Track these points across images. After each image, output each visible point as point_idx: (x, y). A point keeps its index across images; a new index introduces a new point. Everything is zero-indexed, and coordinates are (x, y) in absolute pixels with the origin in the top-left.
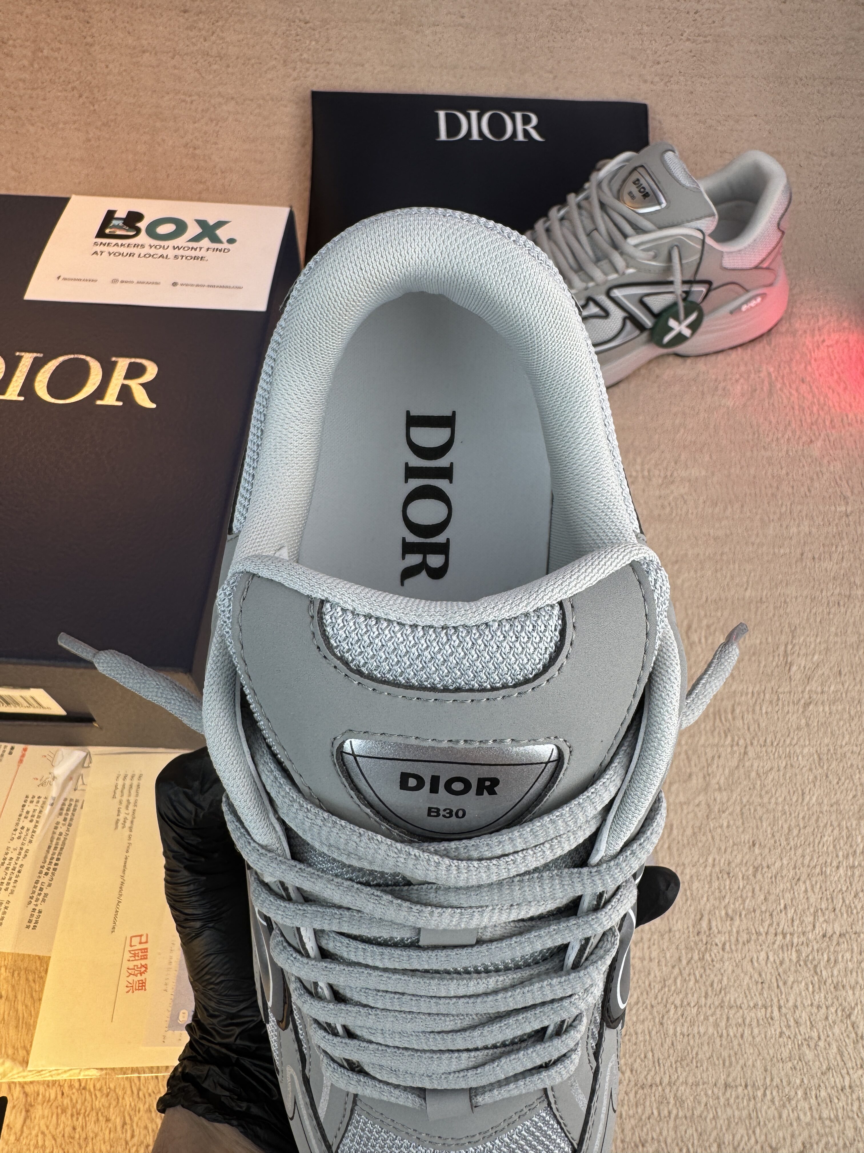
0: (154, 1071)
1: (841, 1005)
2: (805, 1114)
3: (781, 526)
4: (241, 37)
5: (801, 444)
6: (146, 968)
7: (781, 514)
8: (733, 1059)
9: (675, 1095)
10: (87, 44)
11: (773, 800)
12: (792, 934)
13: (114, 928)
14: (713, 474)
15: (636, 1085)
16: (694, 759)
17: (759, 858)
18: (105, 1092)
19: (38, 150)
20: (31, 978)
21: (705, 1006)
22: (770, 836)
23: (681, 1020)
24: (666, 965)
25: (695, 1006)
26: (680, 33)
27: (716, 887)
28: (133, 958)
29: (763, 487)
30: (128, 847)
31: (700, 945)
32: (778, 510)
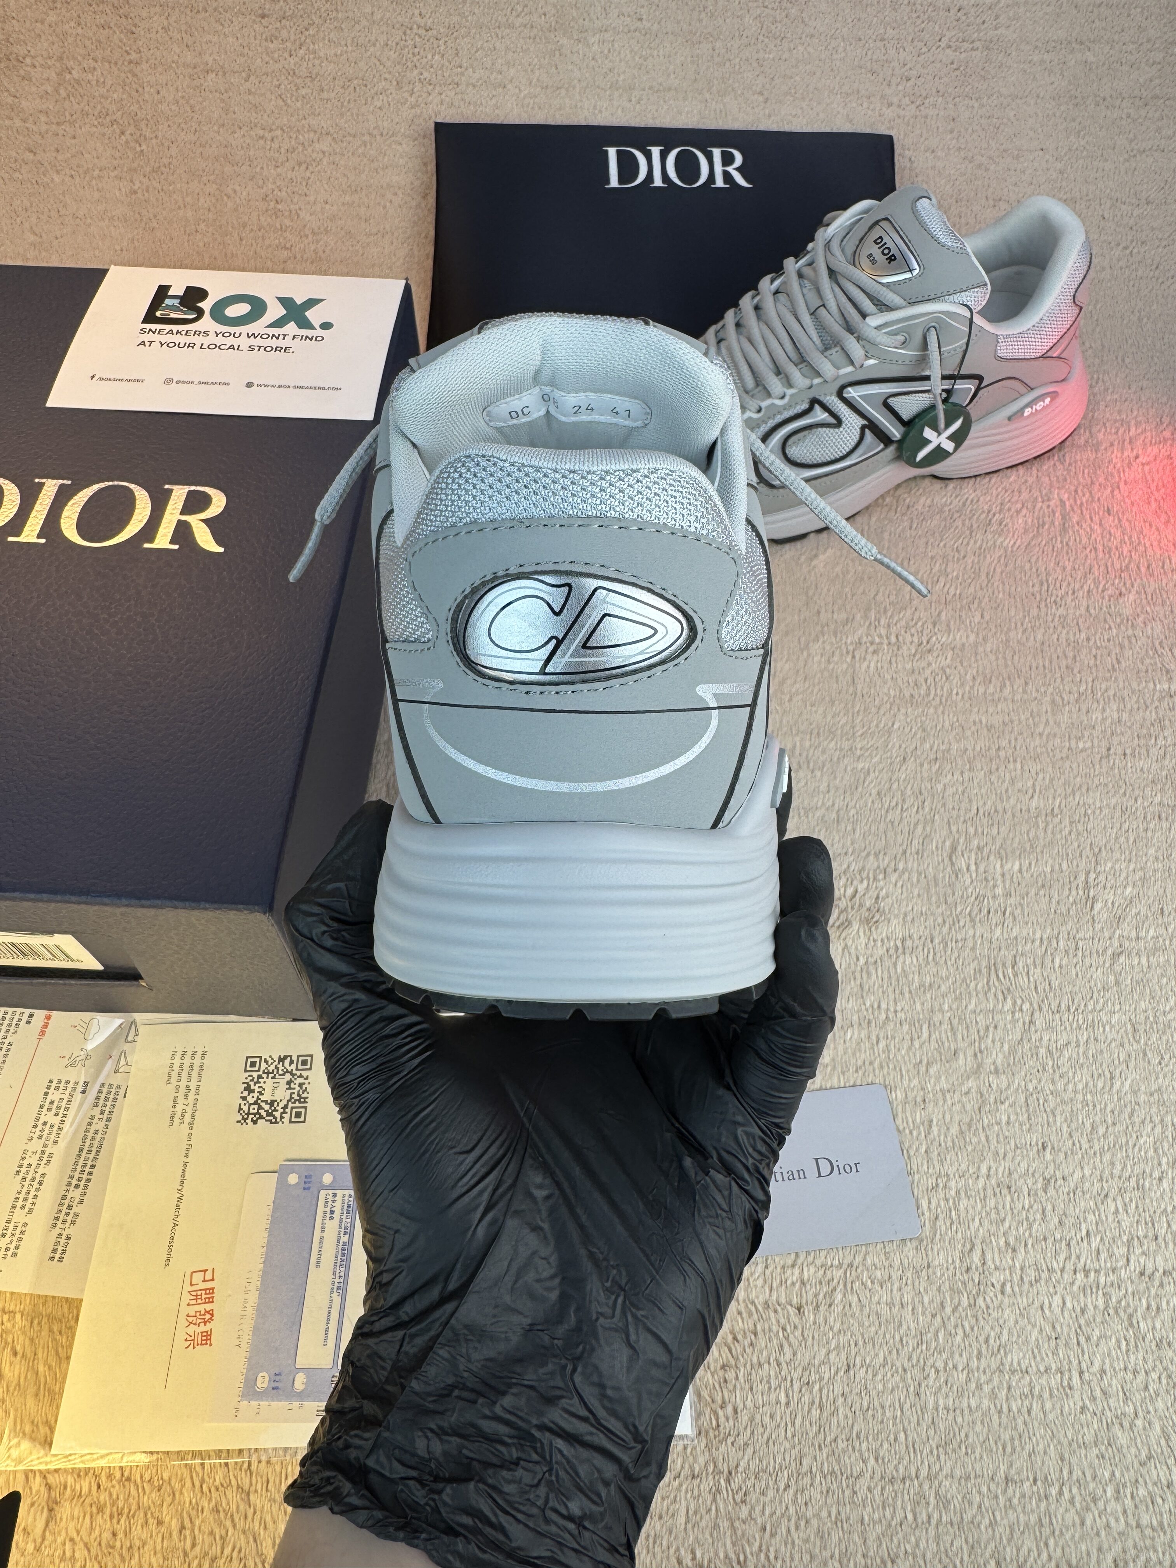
0: (224, 1455)
1: (1165, 1369)
2: (1117, 1520)
3: (1080, 710)
4: (339, 50)
5: (1106, 598)
6: (212, 1315)
7: (1079, 694)
8: (1017, 1443)
9: (937, 1494)
10: (130, 62)
11: (1070, 1087)
12: (1097, 1271)
13: (168, 1260)
14: (986, 639)
15: (882, 1477)
16: (961, 1030)
17: (1051, 1167)
18: (156, 1484)
19: (65, 206)
20: (55, 1328)
21: (978, 1370)
22: (1065, 1135)
23: (945, 1389)
24: (923, 1314)
25: (963, 1370)
26: (938, 38)
27: (993, 1206)
28: (194, 1302)
29: (1055, 657)
30: (188, 1150)
31: (970, 1286)
32: (1075, 689)
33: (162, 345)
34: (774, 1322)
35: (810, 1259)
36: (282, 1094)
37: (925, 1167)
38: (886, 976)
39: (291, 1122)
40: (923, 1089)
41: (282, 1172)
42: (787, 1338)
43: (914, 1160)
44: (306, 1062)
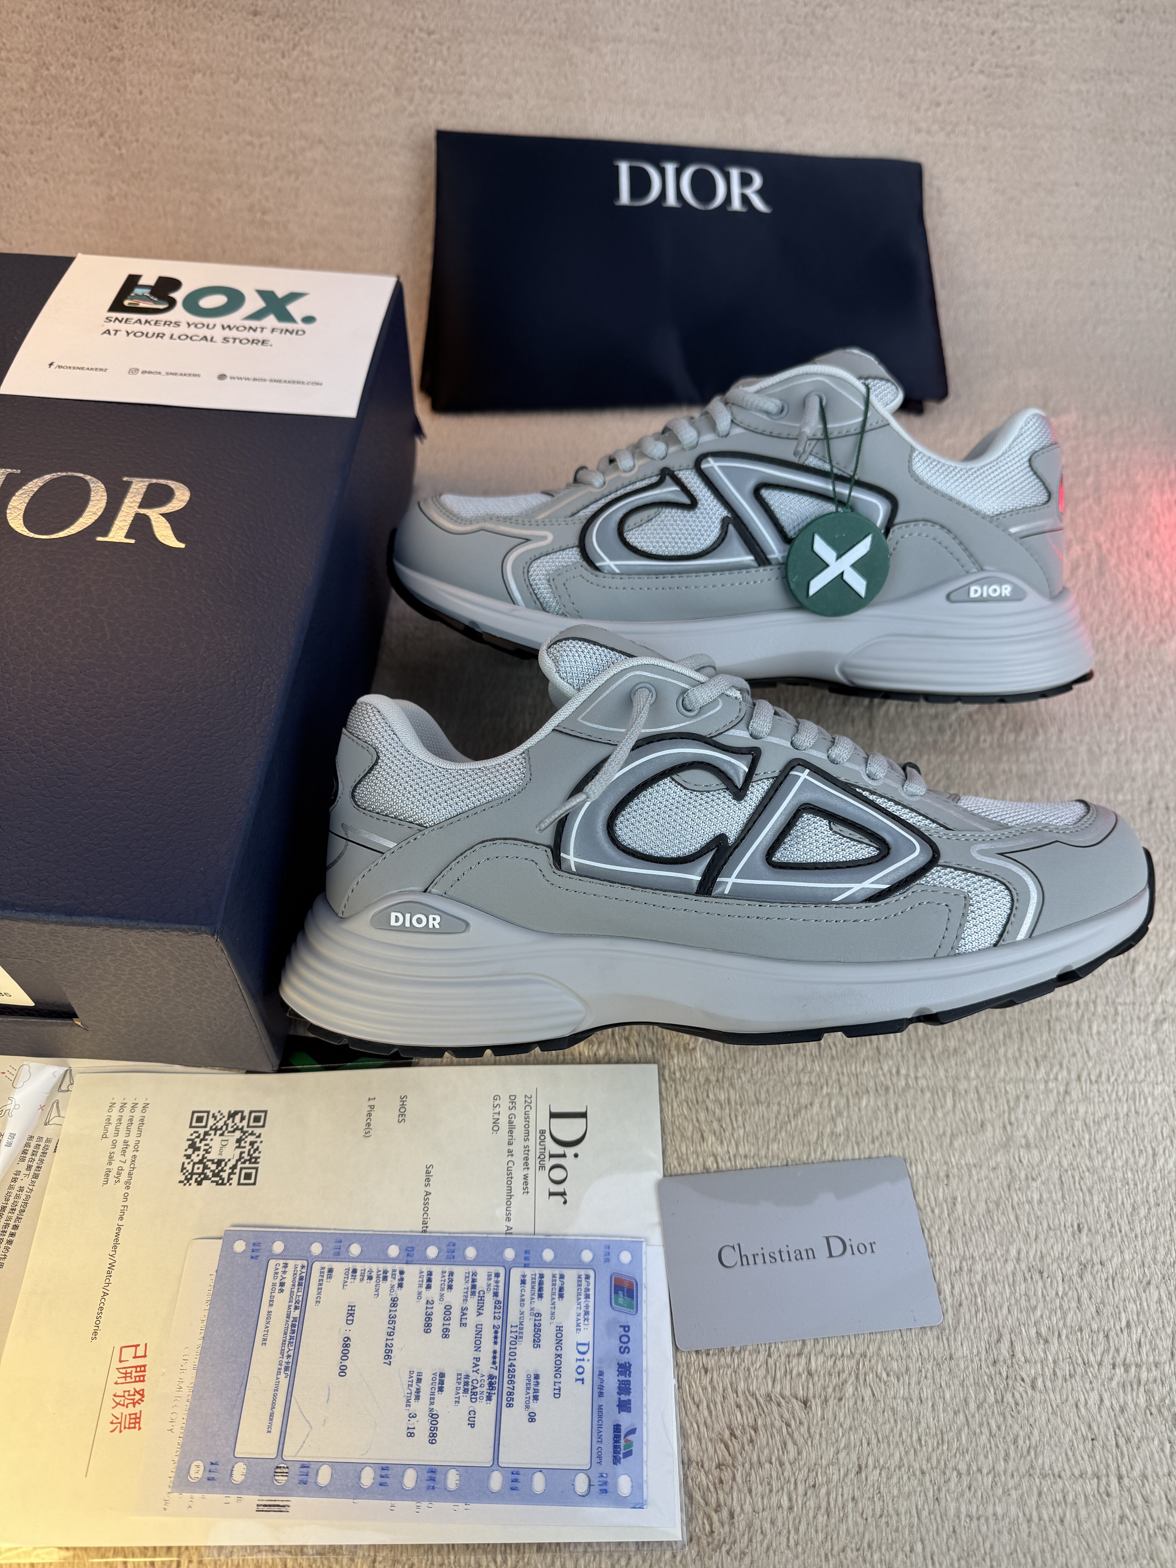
0: (150, 1553)
3: (1118, 760)
4: (335, 52)
5: (1147, 645)
6: (143, 1396)
7: (1119, 744)
8: (1048, 1555)
10: (112, 59)
11: (1109, 1164)
12: (1138, 1366)
13: (95, 1333)
16: (989, 1100)
17: (1088, 1251)
19: (38, 212)
21: (1005, 1472)
22: (1104, 1216)
23: (968, 1495)
24: (944, 1410)
25: (988, 1474)
26: (970, 62)
27: (1023, 1292)
28: (123, 1380)
30: (123, 1212)
31: (997, 1380)
32: (1113, 739)
33: (128, 334)
34: (777, 1416)
35: (819, 1347)
36: (231, 1153)
37: (948, 1248)
39: (239, 1184)
40: (946, 1163)
41: (228, 1238)
42: (791, 1435)
43: (935, 1240)
44: (259, 1118)
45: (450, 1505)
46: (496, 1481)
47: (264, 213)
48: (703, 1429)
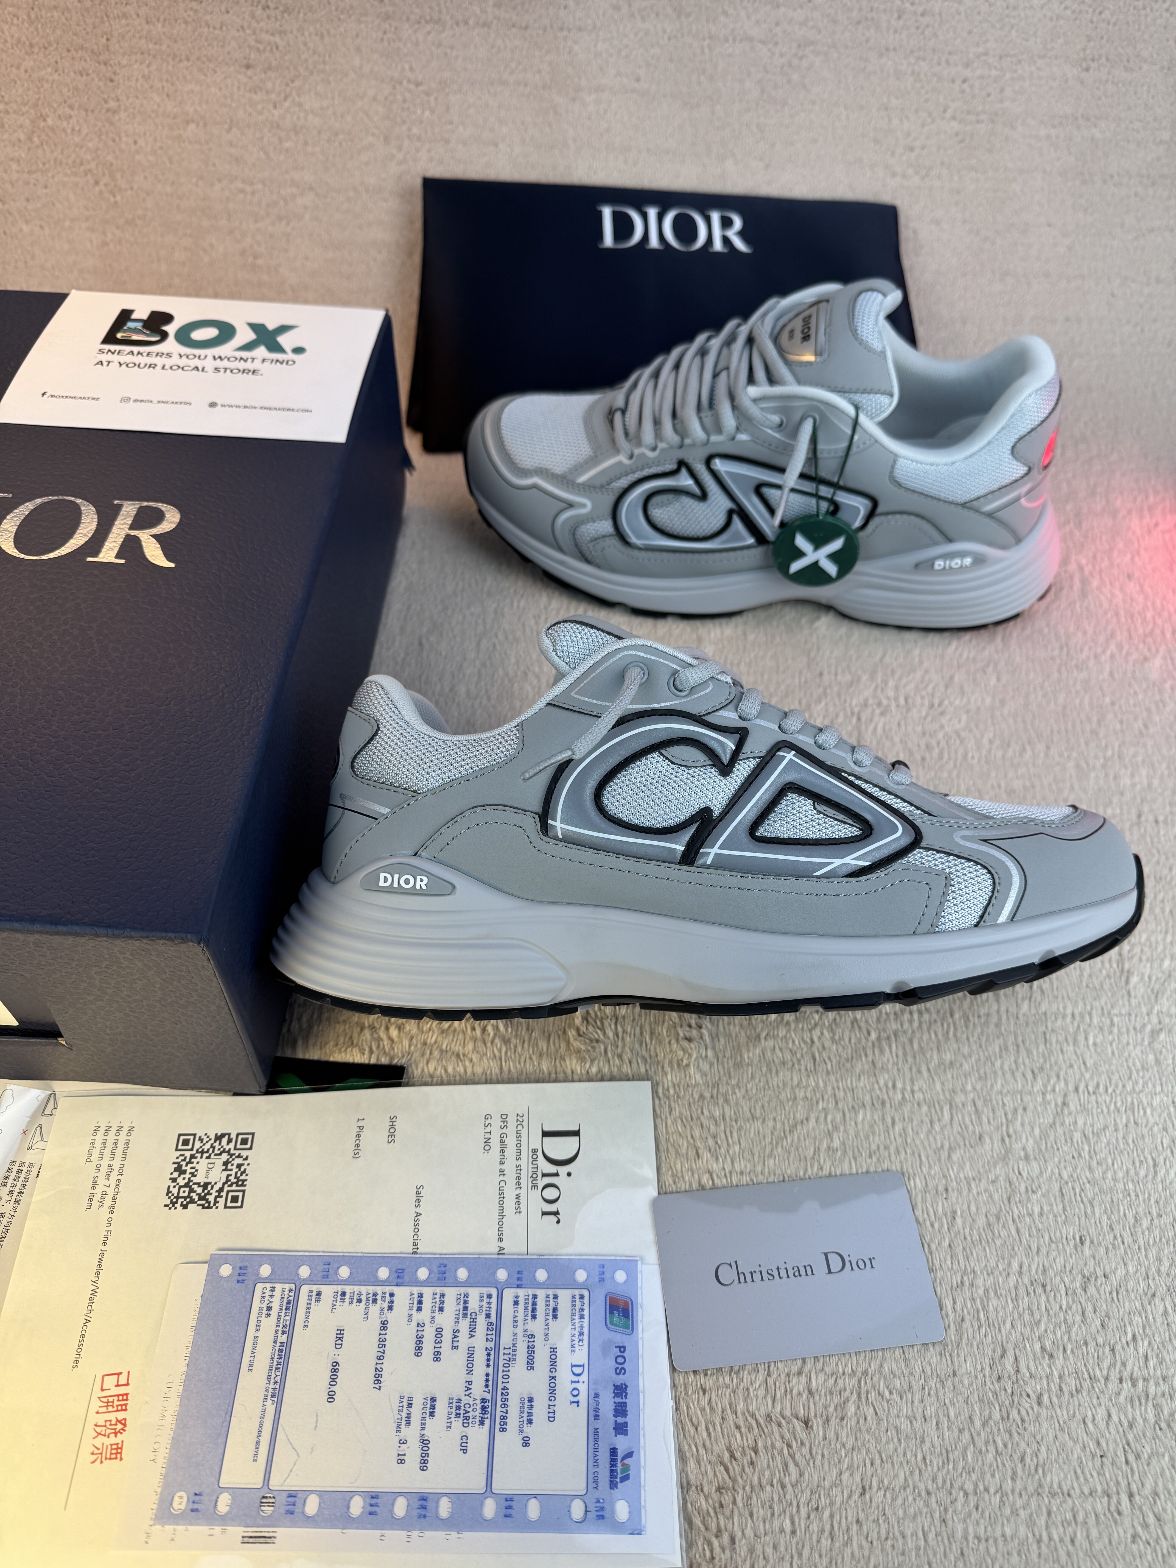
4: (325, 103)
5: (1131, 664)
6: (125, 1425)
7: (1107, 760)
10: (108, 110)
11: (1109, 1175)
12: (1146, 1380)
13: (77, 1361)
14: (1003, 702)
16: (986, 1113)
17: (1091, 1263)
19: (33, 257)
21: (1013, 1491)
22: (1106, 1229)
23: (975, 1515)
24: (949, 1429)
25: (995, 1493)
26: (942, 109)
27: (1026, 1307)
28: (104, 1409)
29: (1078, 722)
30: (106, 1237)
31: (1002, 1396)
32: (1101, 754)
33: (120, 364)
34: (778, 1437)
35: (819, 1365)
36: (217, 1176)
37: (949, 1262)
38: (900, 1053)
39: (226, 1207)
40: (944, 1176)
41: (214, 1262)
42: (793, 1457)
43: (936, 1255)
44: (246, 1140)
45: (441, 1534)
46: (490, 1509)
47: (256, 257)
48: (702, 1451)
